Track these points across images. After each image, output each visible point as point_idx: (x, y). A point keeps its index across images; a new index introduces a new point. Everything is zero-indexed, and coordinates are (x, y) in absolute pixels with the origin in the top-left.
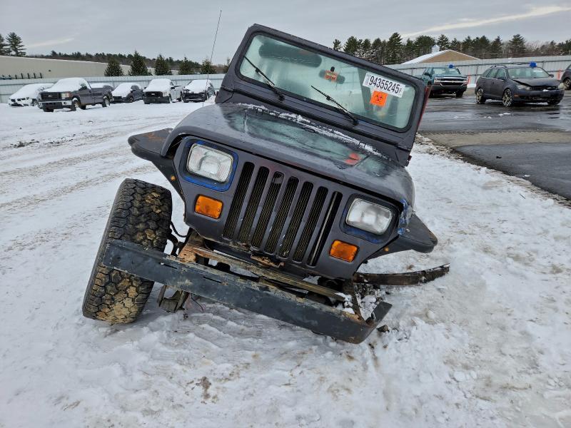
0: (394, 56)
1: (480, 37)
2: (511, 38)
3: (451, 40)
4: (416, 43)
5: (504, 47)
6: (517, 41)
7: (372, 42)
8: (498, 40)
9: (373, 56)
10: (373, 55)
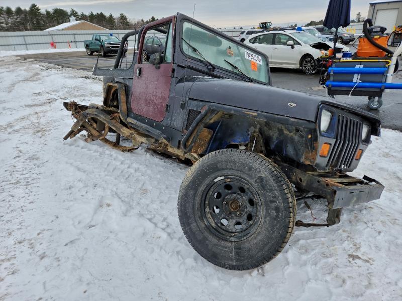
0: (38, 23)
1: (99, 13)
2: (119, 15)
3: (79, 13)
4: (54, 14)
5: (116, 21)
6: (123, 18)
7: (14, 9)
8: (111, 16)
9: (19, 22)
10: (18, 20)
